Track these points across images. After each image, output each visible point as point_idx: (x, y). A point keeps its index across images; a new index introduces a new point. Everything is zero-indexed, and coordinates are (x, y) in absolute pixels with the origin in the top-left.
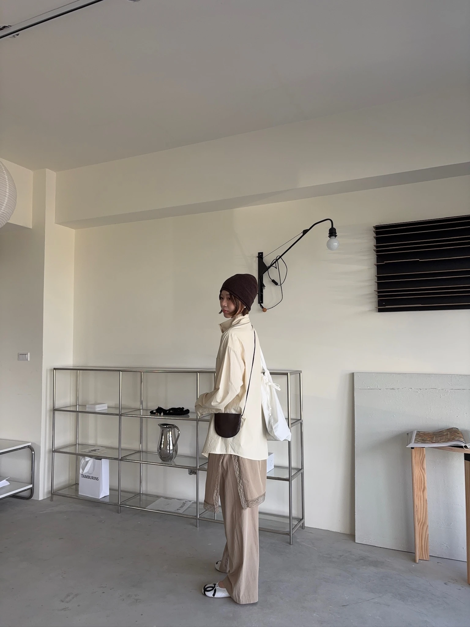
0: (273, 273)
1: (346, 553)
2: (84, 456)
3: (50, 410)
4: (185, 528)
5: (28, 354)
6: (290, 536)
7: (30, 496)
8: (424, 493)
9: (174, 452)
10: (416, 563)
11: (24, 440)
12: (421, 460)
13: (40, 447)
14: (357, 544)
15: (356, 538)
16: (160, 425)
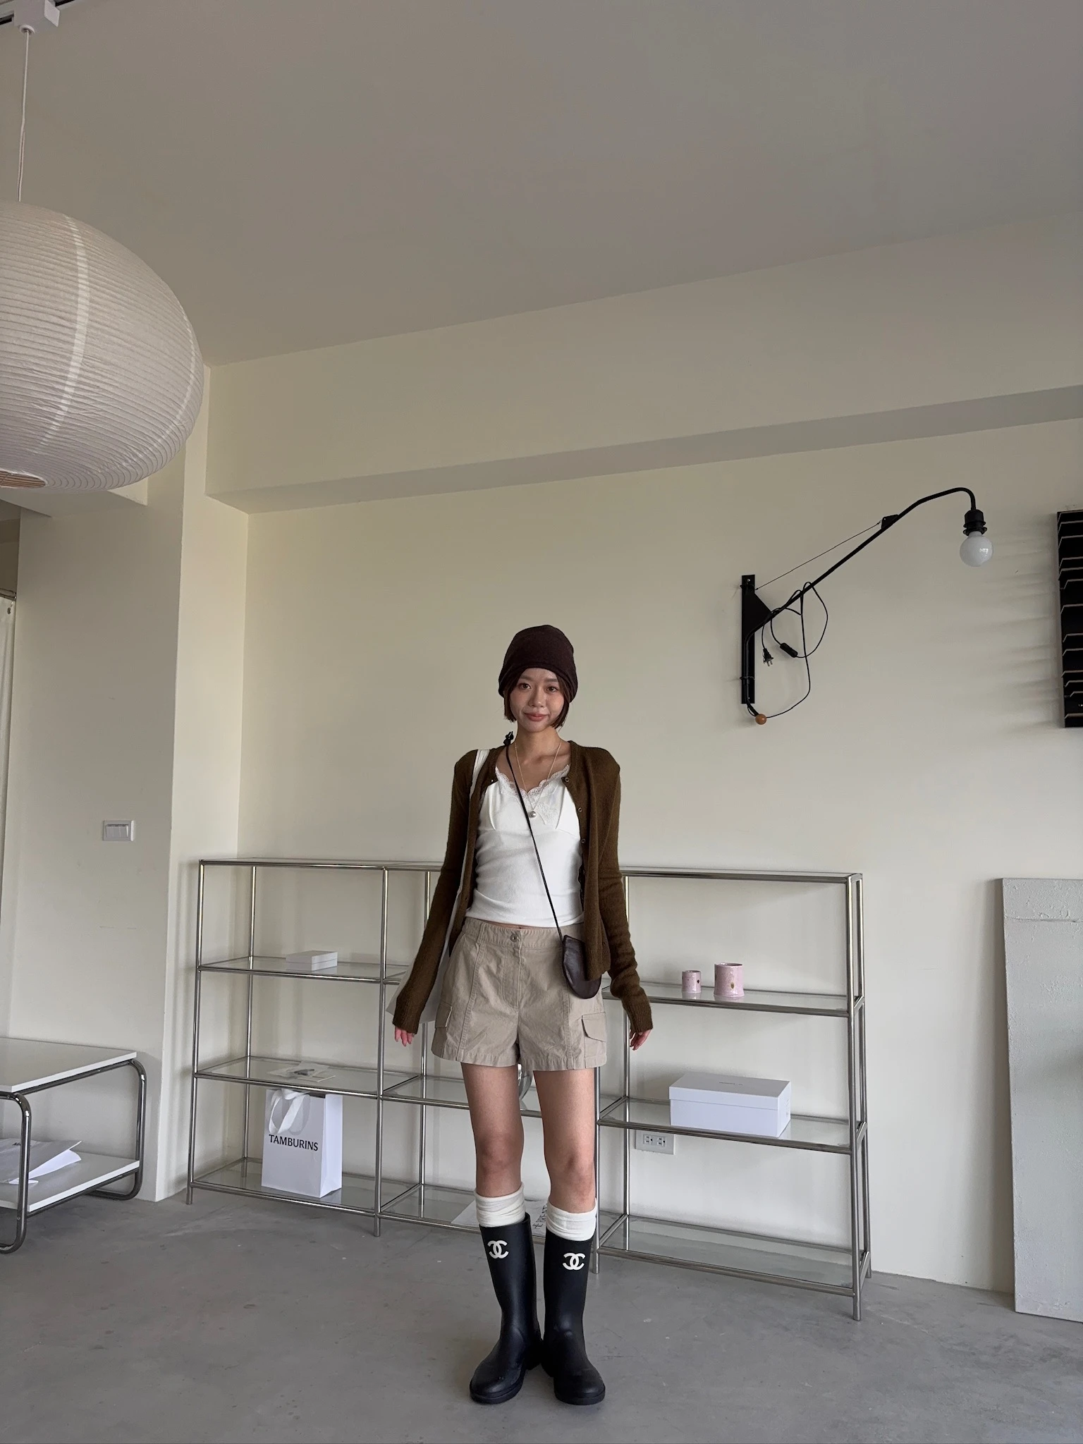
0: (784, 628)
2: (279, 1086)
3: (188, 969)
5: (129, 825)
6: (855, 1298)
7: (132, 1192)
11: (119, 1046)
13: (161, 1063)
14: (1022, 1316)
15: (1017, 1302)
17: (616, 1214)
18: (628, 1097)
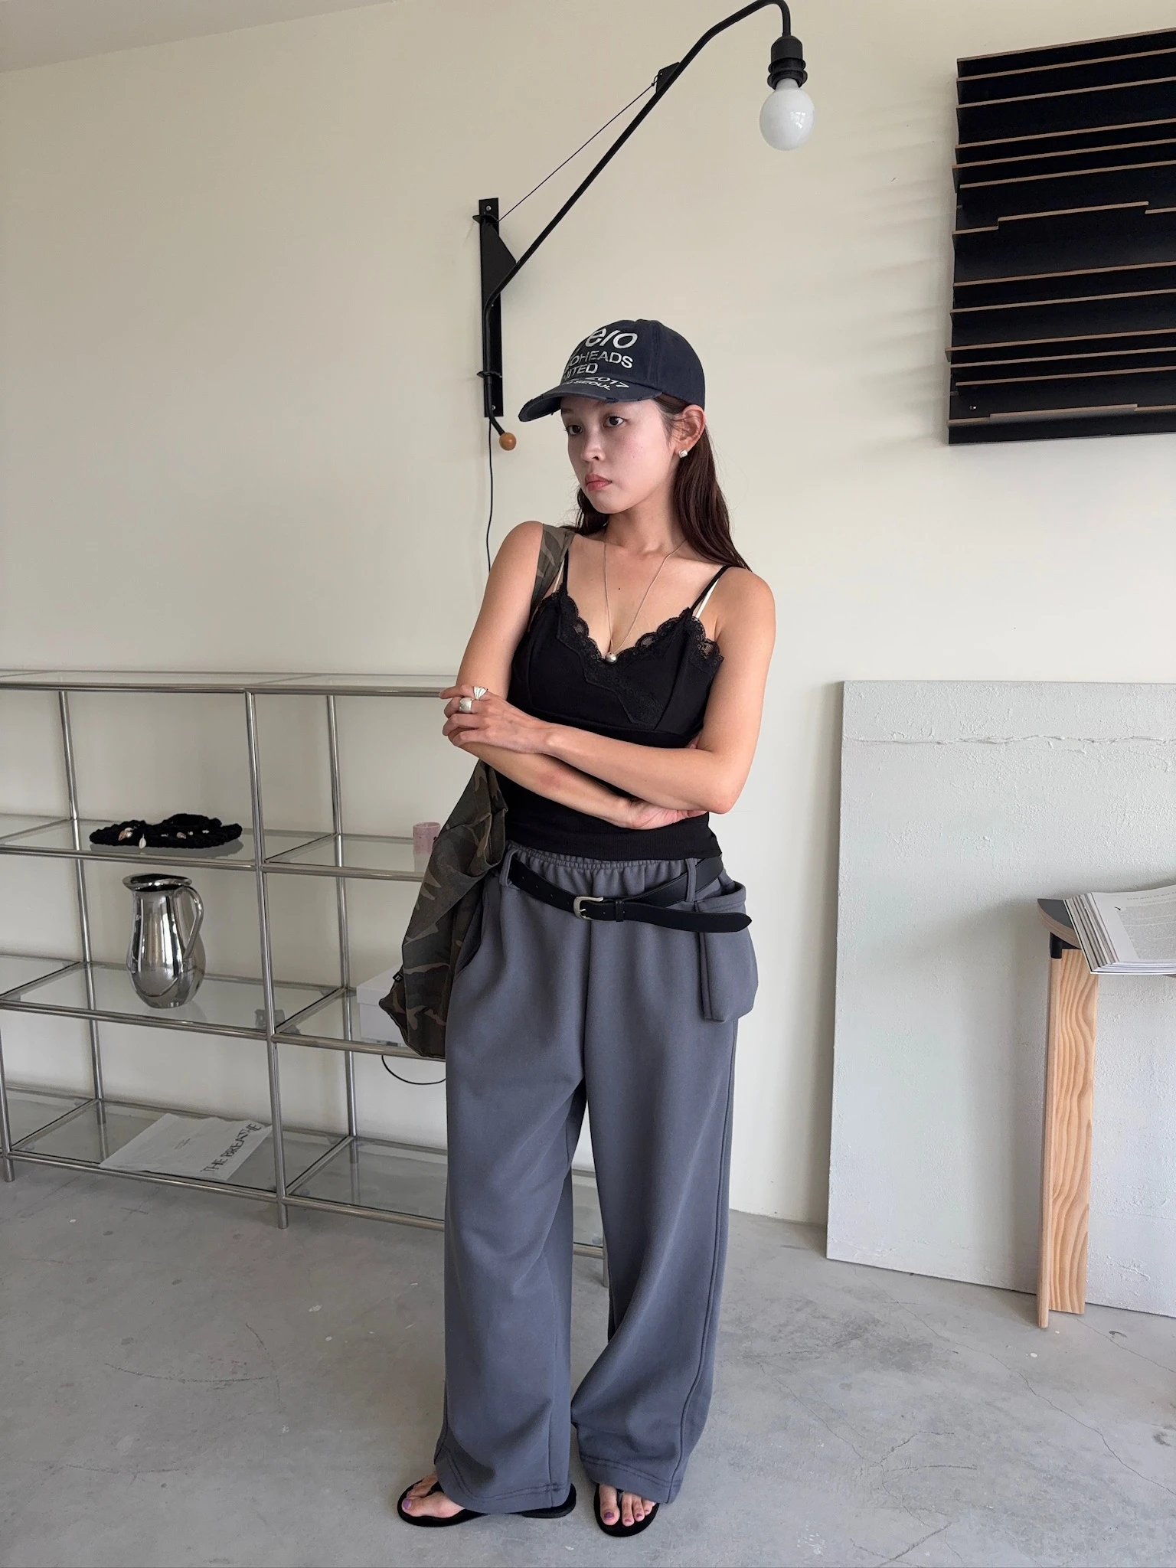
1: (798, 1310)
4: (236, 1237)
8: (1084, 1100)
9: (190, 973)
12: (1082, 992)
14: (834, 1263)
15: (829, 1244)
16: (129, 880)
17: (338, 1135)
18: (347, 989)
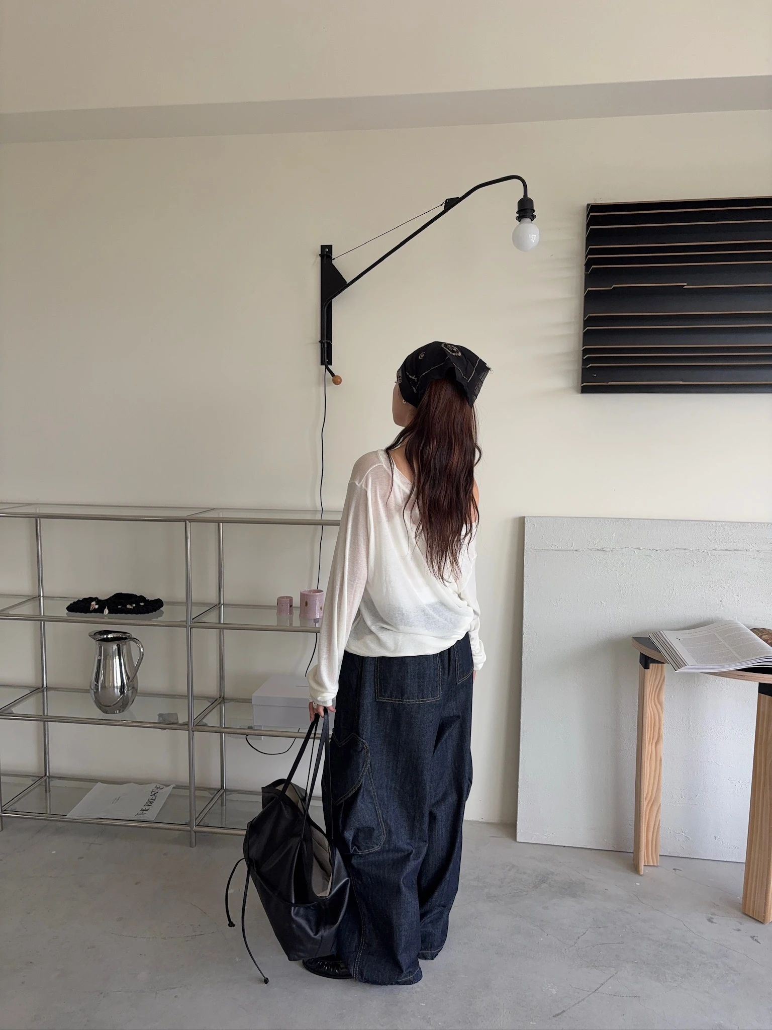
8: (658, 746)
9: (130, 692)
10: (639, 875)
12: (657, 687)
14: (521, 844)
15: (518, 835)
16: (93, 634)
17: (215, 789)
18: (223, 698)
